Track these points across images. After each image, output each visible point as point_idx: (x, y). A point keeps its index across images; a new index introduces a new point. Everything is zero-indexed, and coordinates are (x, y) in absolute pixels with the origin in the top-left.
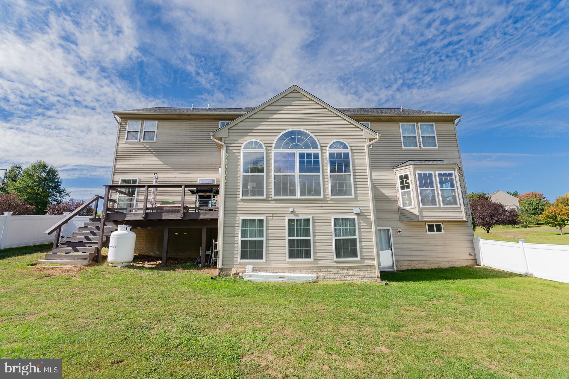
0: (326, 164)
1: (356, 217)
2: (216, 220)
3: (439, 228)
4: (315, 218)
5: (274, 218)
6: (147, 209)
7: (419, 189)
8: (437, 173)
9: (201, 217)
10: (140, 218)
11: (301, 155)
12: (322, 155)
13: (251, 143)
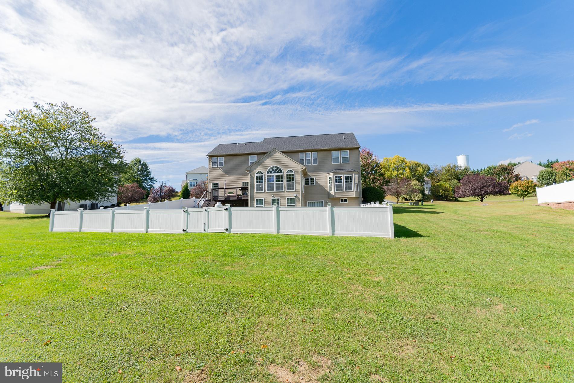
0: (285, 179)
1: (295, 198)
2: (248, 200)
3: (346, 201)
4: (281, 198)
5: (267, 199)
6: (225, 196)
7: (335, 183)
8: (344, 176)
9: (243, 199)
10: (223, 199)
11: (276, 176)
12: (284, 175)
13: (259, 172)
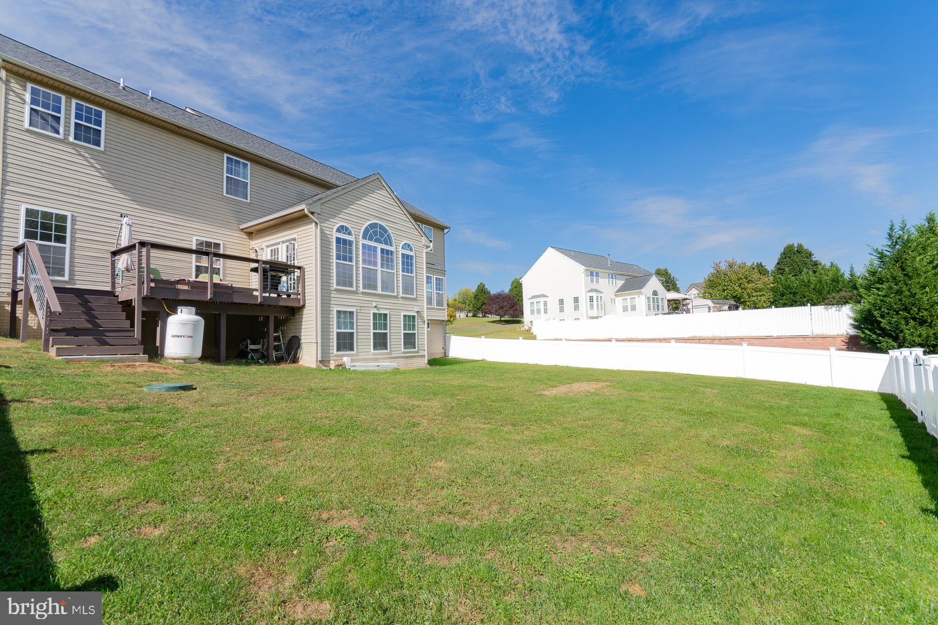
0: (399, 263)
1: (415, 314)
4: (391, 313)
5: (362, 311)
8: (435, 276)
11: (382, 250)
12: (396, 254)
13: (342, 227)
